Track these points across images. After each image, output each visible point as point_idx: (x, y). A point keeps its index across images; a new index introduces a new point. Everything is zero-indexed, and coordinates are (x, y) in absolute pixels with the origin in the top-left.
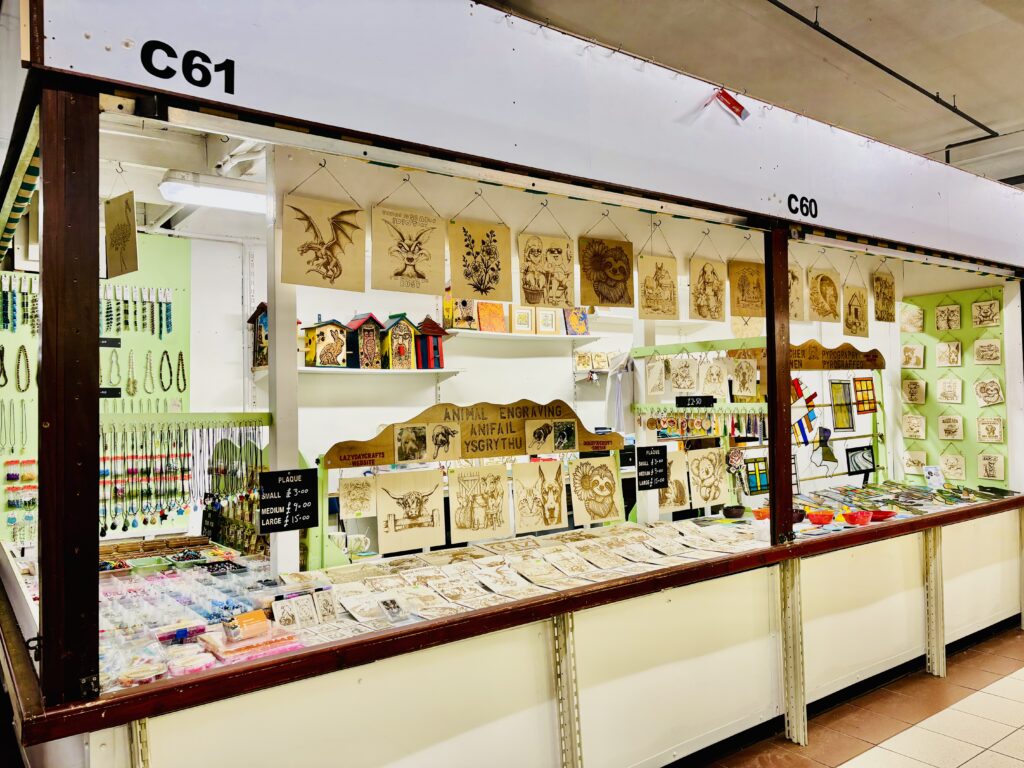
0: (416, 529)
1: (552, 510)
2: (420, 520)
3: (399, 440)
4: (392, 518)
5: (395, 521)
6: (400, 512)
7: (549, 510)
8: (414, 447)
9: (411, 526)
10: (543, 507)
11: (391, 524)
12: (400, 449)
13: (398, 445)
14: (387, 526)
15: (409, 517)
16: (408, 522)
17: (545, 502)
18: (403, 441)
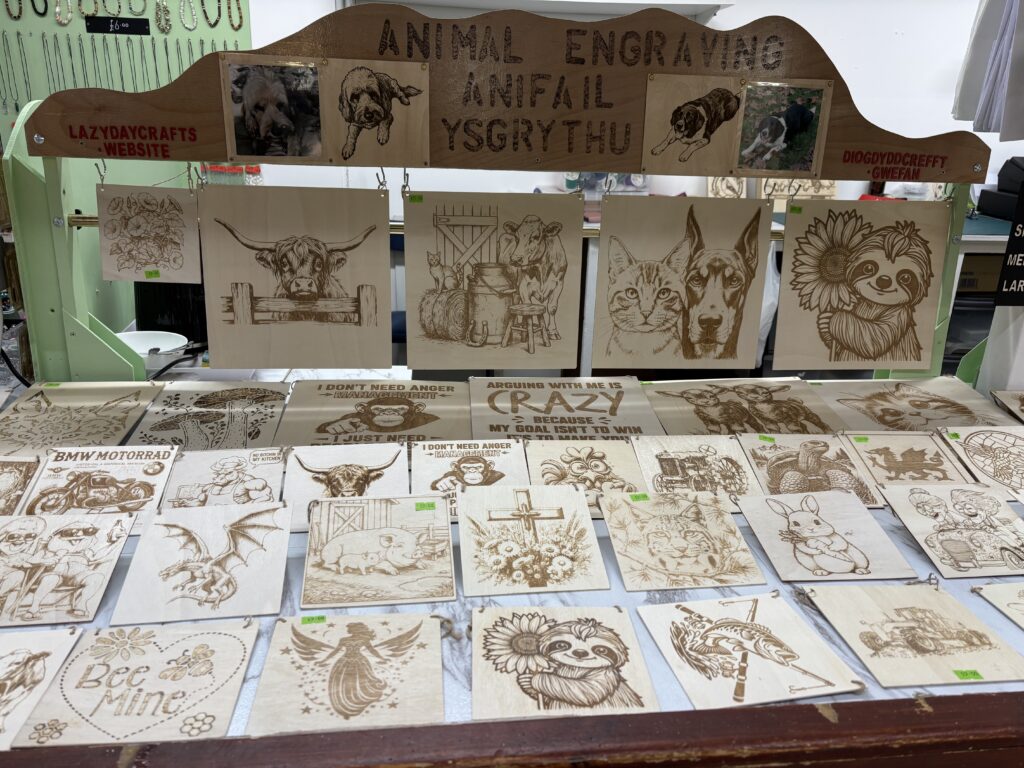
0: (311, 325)
1: (710, 326)
2: (321, 305)
3: (237, 99)
4: (244, 292)
5: (254, 300)
6: (267, 283)
7: (701, 322)
8: (283, 121)
9: (295, 316)
10: (685, 313)
11: (242, 305)
12: (240, 122)
13: (231, 111)
14: (231, 309)
15: (291, 296)
16: (289, 306)
17: (694, 300)
18: (249, 101)
